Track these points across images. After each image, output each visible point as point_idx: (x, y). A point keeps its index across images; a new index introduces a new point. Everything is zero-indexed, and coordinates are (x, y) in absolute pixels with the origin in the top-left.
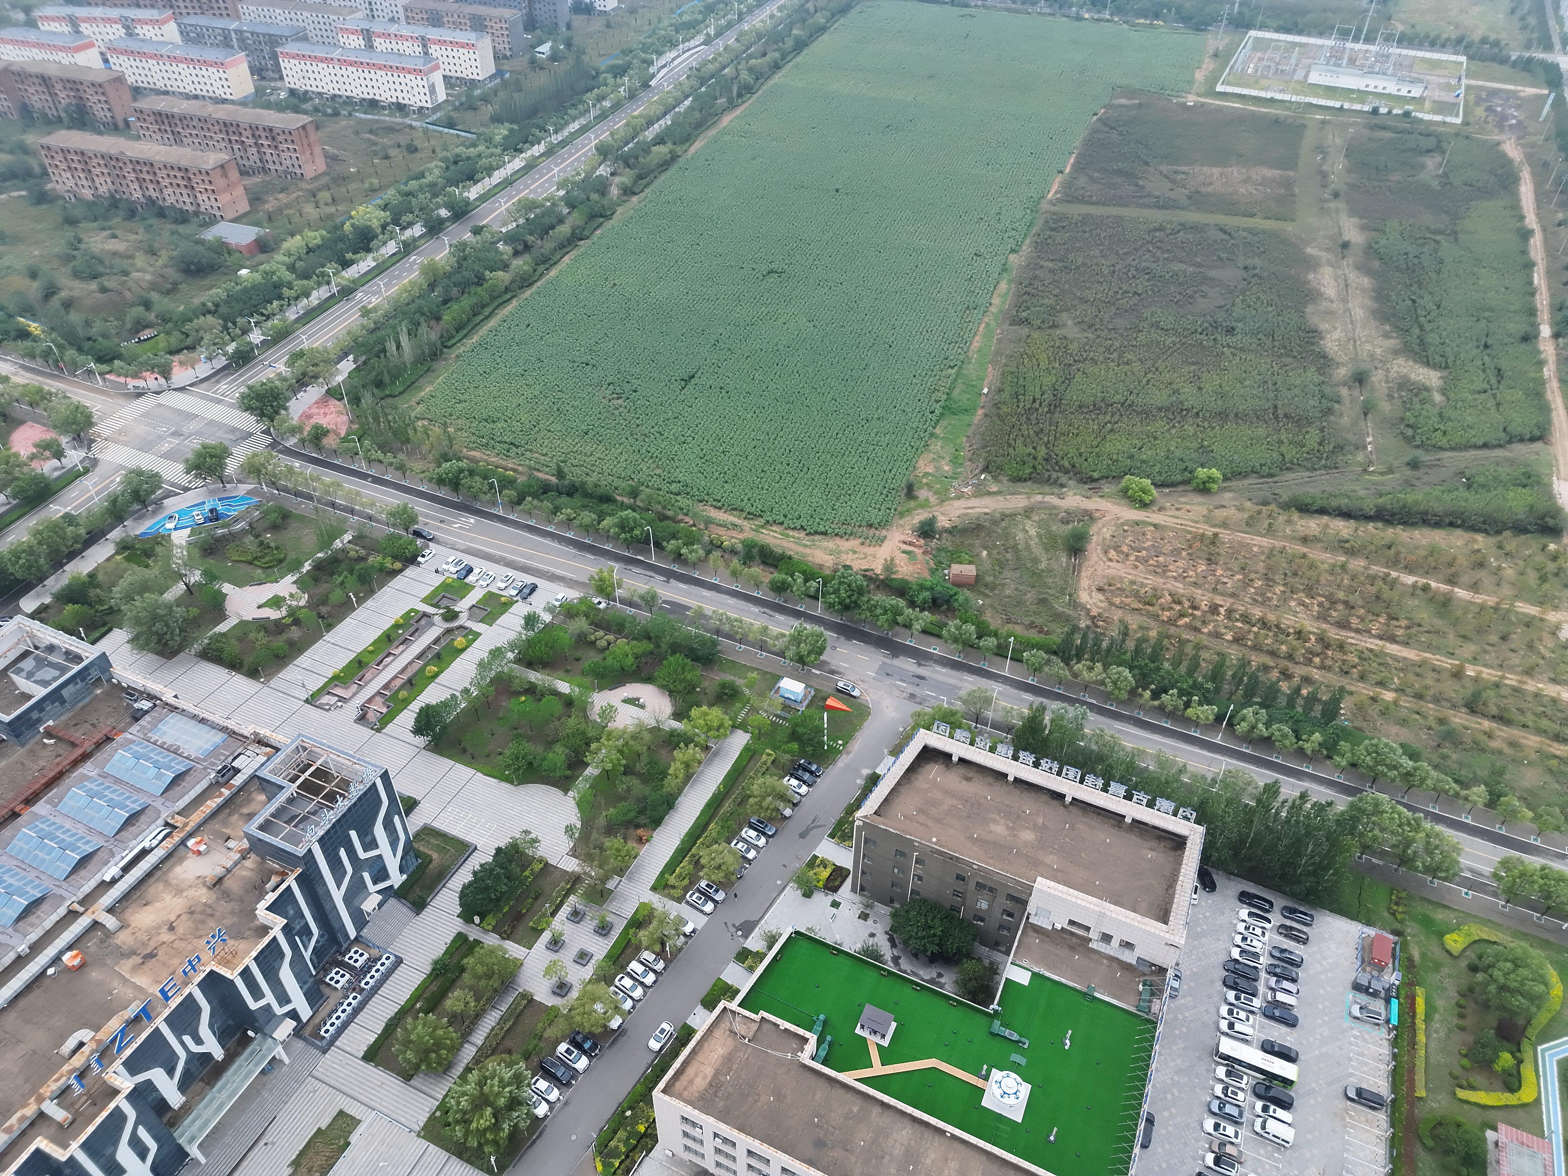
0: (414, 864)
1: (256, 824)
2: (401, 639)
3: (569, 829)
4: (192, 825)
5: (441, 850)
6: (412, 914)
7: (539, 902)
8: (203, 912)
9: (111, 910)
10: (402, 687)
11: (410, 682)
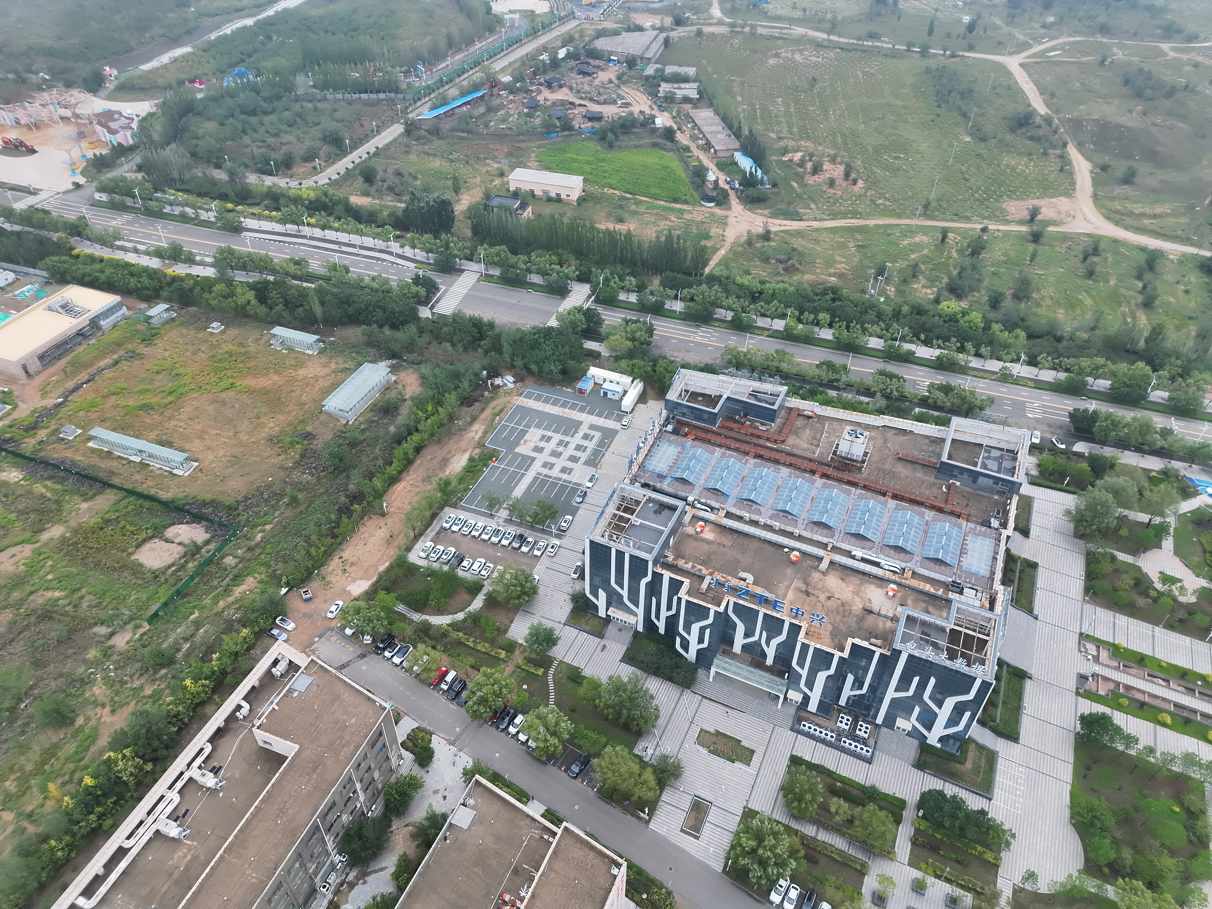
0: (952, 748)
1: (911, 613)
2: (1190, 686)
3: (1031, 876)
4: (907, 582)
5: (976, 770)
6: (911, 761)
7: (956, 865)
8: (845, 611)
9: (832, 563)
10: (1132, 700)
11: (1142, 705)
